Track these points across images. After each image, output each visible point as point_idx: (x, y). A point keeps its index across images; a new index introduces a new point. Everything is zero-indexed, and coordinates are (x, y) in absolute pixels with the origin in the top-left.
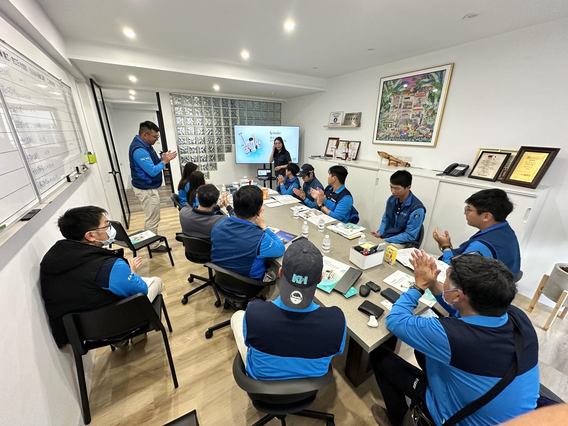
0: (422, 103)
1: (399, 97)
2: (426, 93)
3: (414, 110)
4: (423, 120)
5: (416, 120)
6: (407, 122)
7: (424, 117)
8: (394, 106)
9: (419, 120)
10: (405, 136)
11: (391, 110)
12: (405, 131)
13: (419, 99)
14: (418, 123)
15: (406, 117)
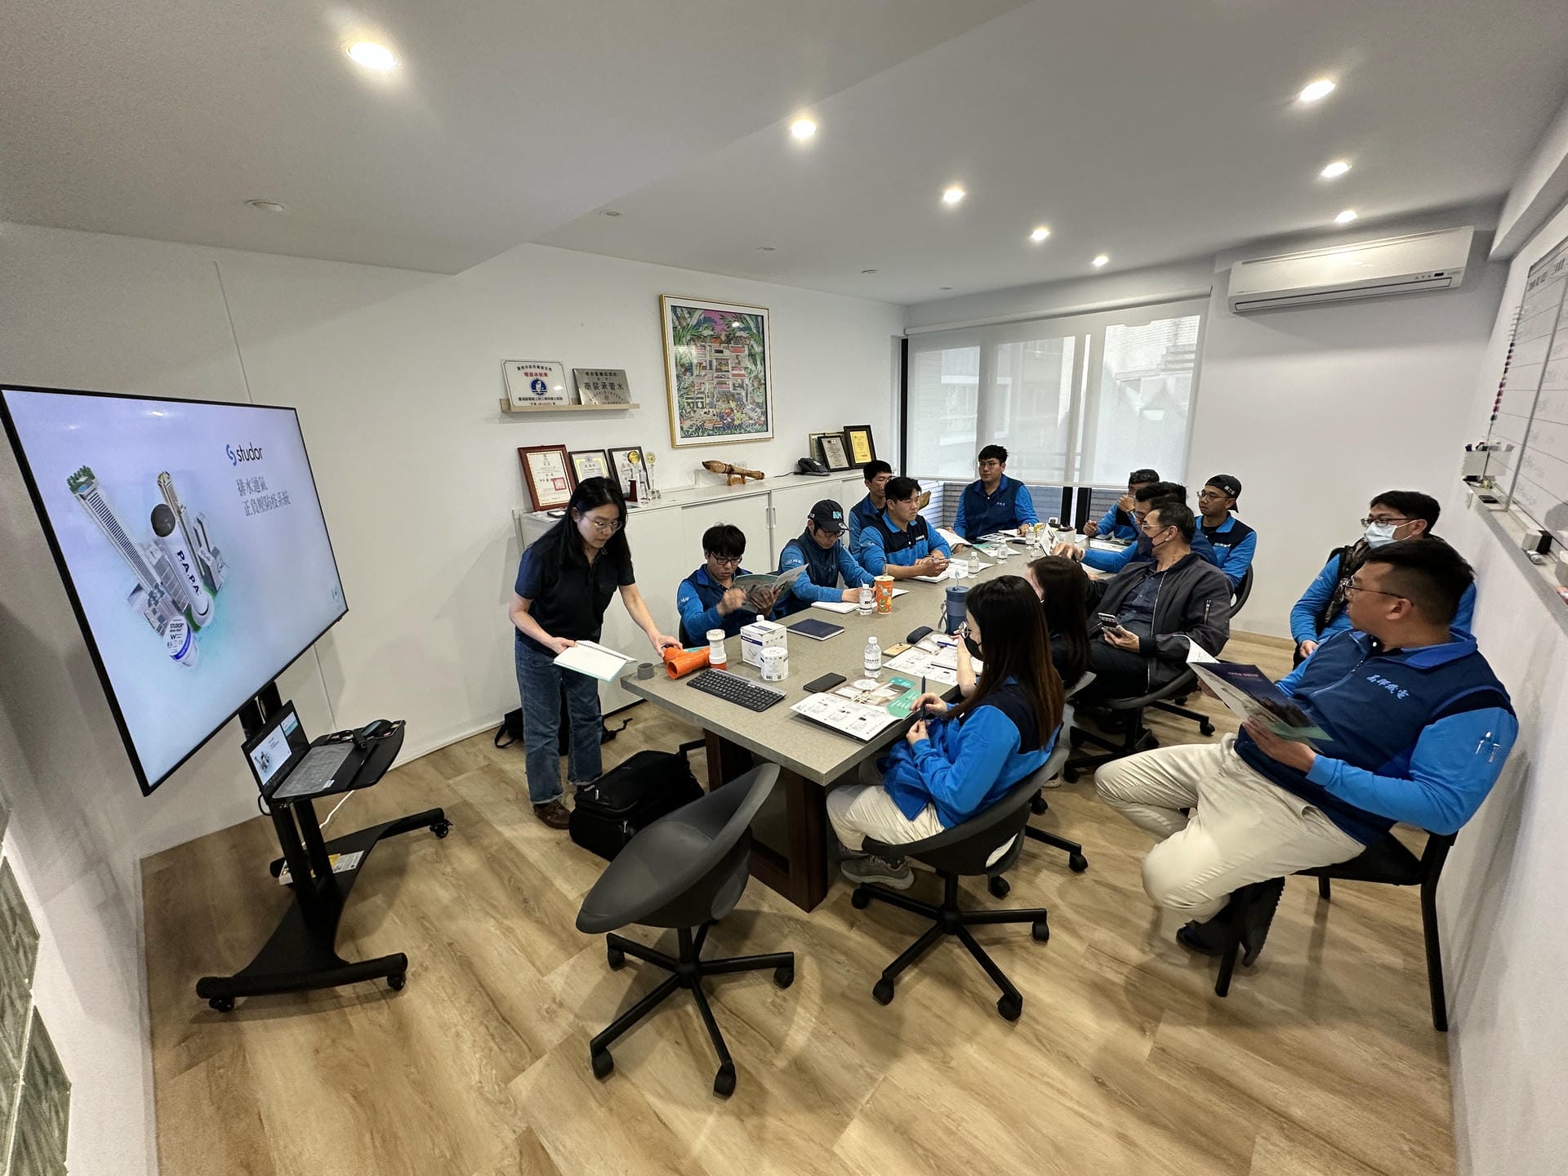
0: (742, 365)
1: (704, 346)
2: (743, 347)
3: (734, 375)
4: (749, 395)
5: (739, 394)
6: (728, 397)
7: (750, 389)
8: (701, 364)
9: (744, 394)
10: (729, 423)
11: (696, 372)
12: (728, 415)
13: (737, 356)
14: (744, 400)
15: (724, 388)
